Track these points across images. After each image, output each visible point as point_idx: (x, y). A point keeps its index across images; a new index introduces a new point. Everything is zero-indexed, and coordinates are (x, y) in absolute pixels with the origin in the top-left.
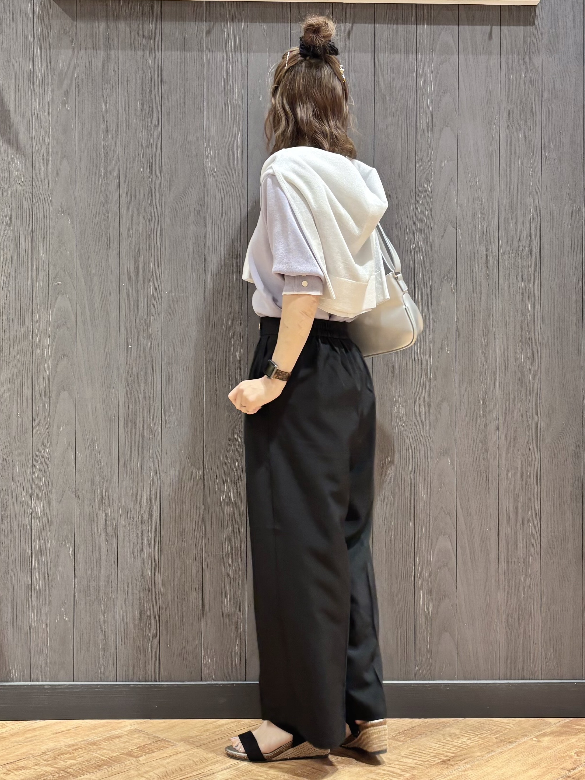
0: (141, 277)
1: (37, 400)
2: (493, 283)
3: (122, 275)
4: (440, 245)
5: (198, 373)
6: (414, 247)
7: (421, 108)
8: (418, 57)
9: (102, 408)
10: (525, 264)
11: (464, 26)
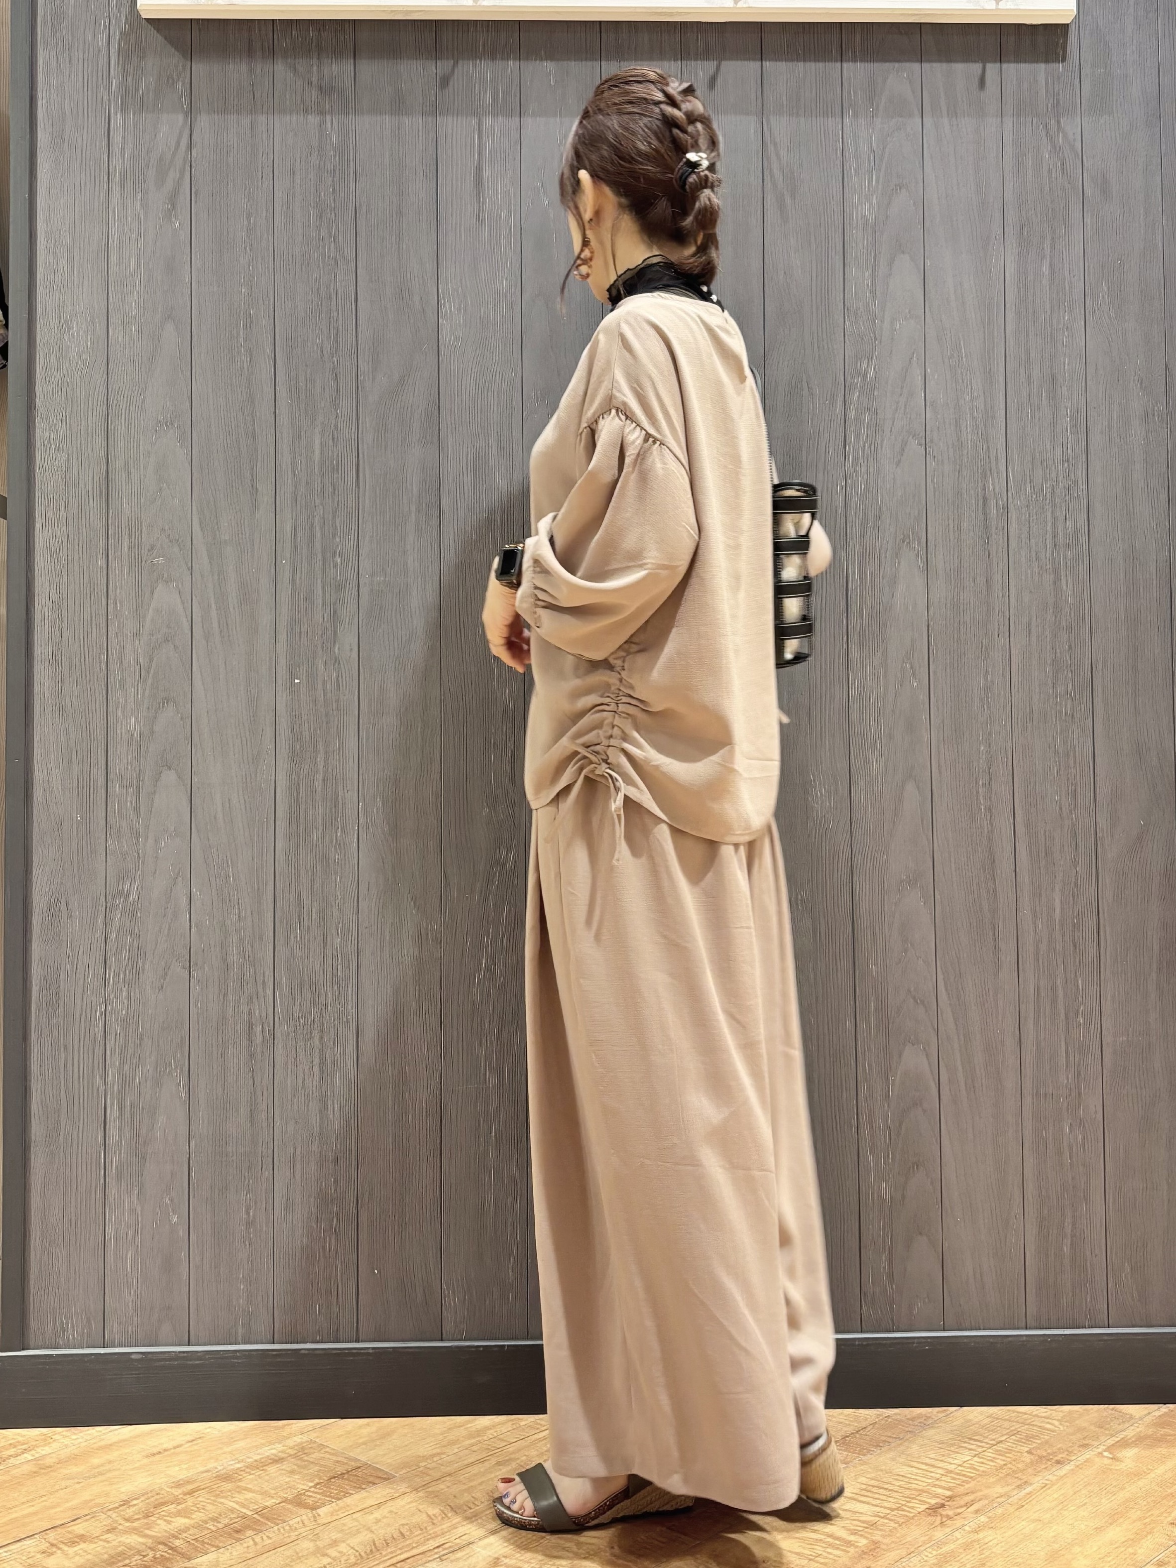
0: (318, 545)
1: (116, 788)
2: (998, 548)
3: (281, 542)
4: (894, 479)
5: (430, 730)
6: (843, 484)
7: (853, 217)
8: (844, 124)
9: (242, 801)
10: (1058, 514)
11: (931, 64)
